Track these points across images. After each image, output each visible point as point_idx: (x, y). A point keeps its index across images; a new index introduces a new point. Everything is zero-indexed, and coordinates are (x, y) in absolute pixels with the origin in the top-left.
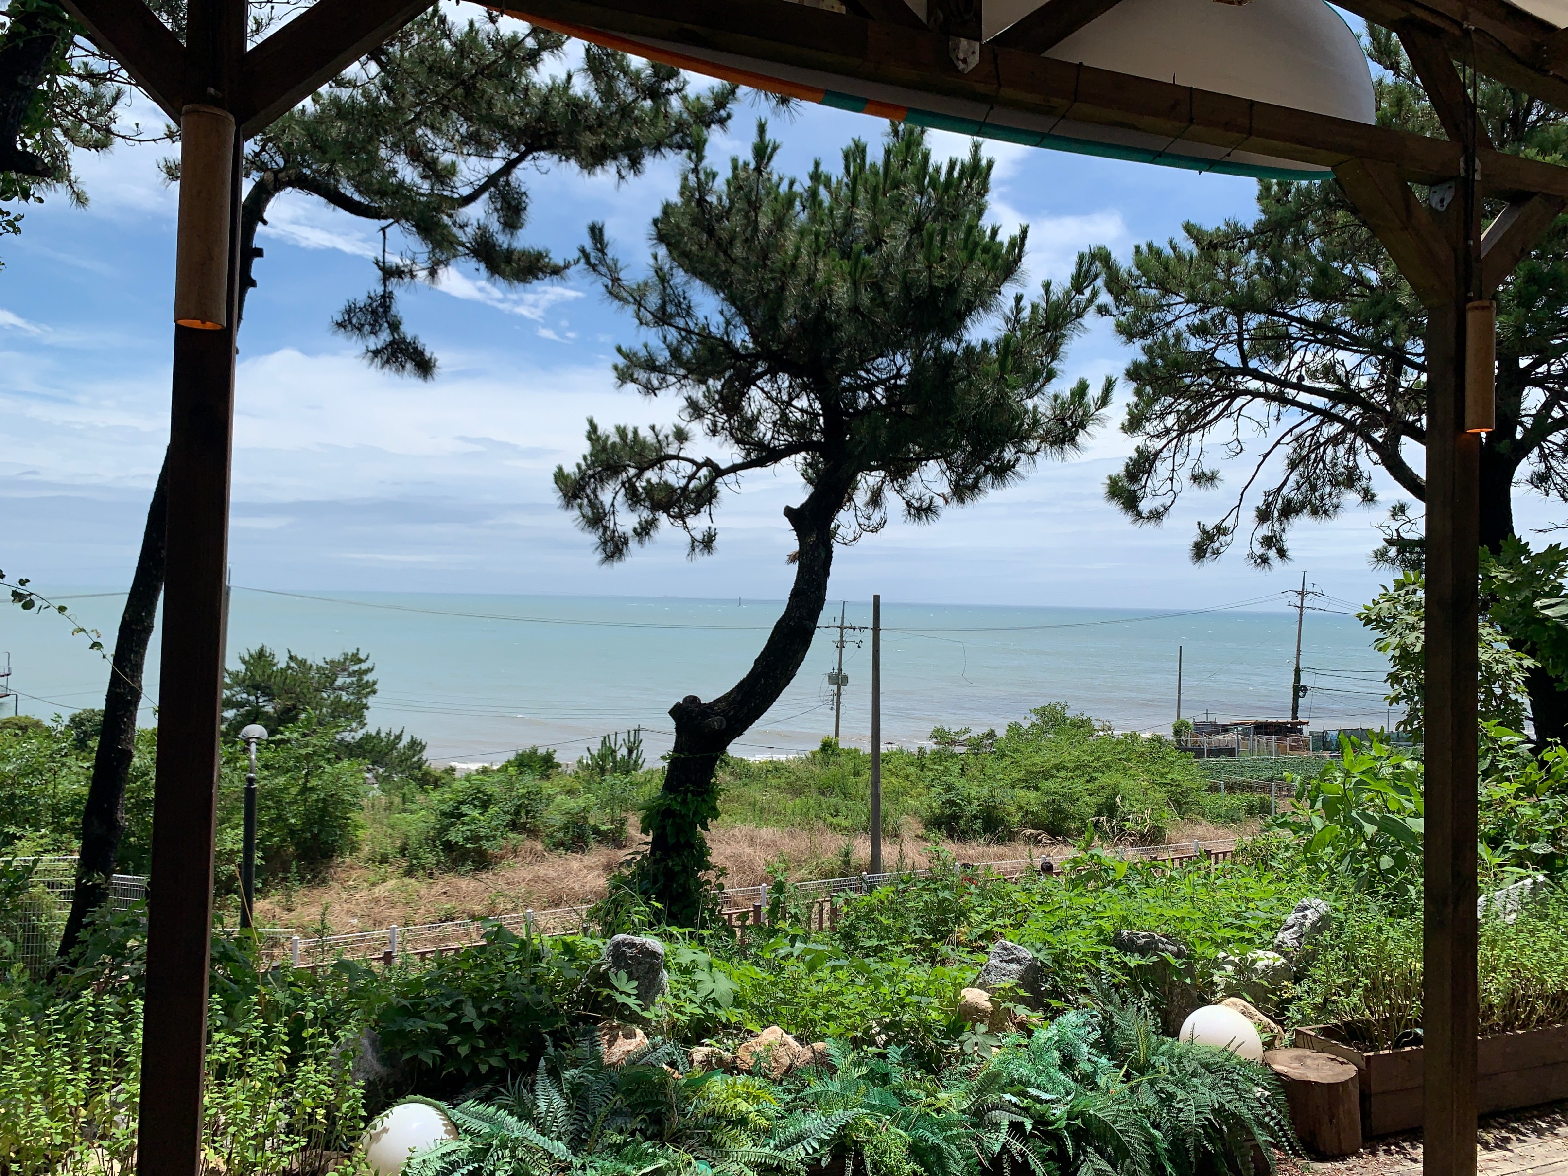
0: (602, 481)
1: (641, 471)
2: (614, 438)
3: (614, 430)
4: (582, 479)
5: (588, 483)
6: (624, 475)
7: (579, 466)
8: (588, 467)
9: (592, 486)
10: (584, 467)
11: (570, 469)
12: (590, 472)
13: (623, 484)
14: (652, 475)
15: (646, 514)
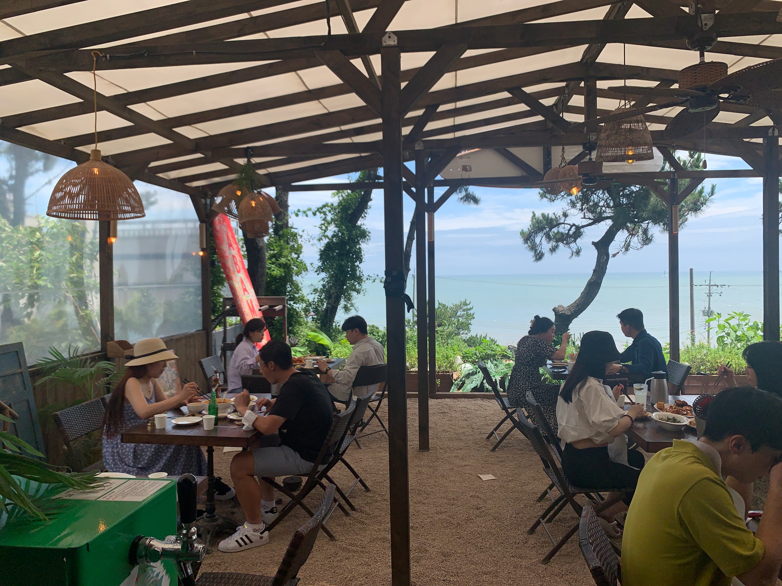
0: (536, 233)
1: (551, 229)
2: (541, 218)
3: (540, 215)
4: (530, 233)
5: (532, 235)
6: (545, 230)
7: (529, 229)
8: (532, 229)
9: (533, 235)
10: (530, 229)
11: (526, 230)
12: (532, 231)
13: (545, 234)
14: (555, 230)
15: (554, 243)
